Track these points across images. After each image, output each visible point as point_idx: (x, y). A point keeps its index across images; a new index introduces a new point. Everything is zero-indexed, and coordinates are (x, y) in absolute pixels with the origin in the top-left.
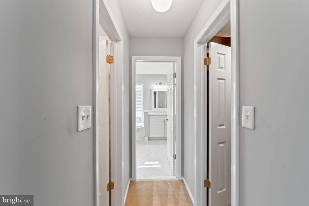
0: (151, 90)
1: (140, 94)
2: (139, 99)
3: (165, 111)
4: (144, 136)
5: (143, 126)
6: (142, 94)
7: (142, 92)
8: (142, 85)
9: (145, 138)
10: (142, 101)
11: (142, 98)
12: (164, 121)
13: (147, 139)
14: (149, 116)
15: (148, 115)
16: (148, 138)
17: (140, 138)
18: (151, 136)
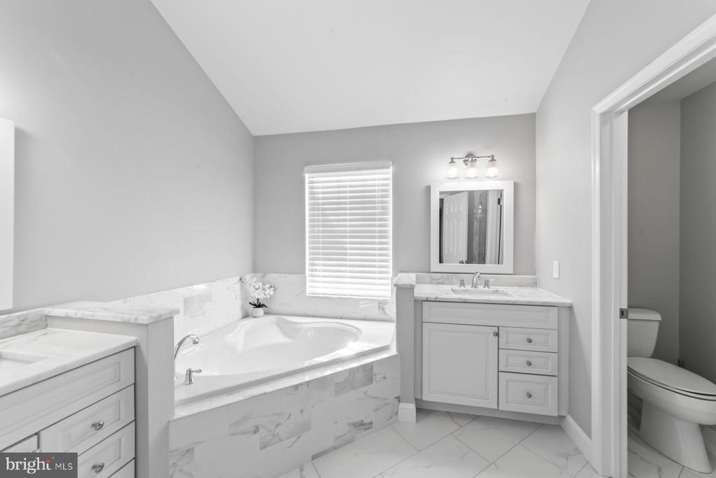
0: (428, 189)
1: (383, 208)
2: (380, 226)
3: (492, 279)
4: (398, 399)
5: (393, 351)
6: (390, 206)
7: (390, 199)
8: (391, 170)
9: (402, 405)
10: (390, 234)
11: (390, 223)
12: (497, 334)
13: (409, 409)
14: (419, 303)
15: (415, 301)
16: (412, 407)
17: (376, 410)
18: (427, 397)
